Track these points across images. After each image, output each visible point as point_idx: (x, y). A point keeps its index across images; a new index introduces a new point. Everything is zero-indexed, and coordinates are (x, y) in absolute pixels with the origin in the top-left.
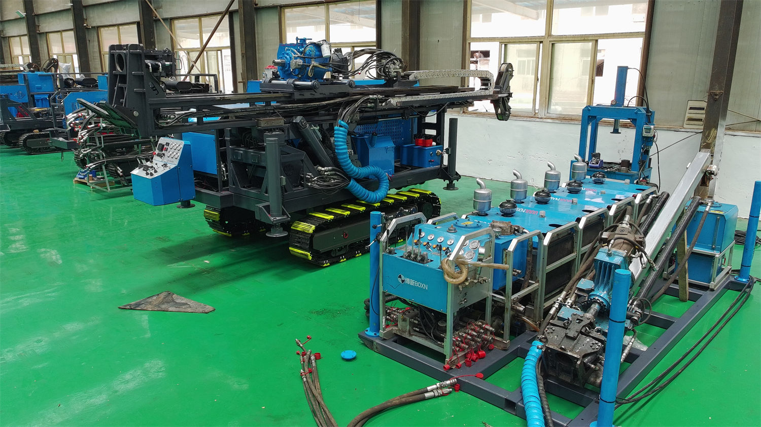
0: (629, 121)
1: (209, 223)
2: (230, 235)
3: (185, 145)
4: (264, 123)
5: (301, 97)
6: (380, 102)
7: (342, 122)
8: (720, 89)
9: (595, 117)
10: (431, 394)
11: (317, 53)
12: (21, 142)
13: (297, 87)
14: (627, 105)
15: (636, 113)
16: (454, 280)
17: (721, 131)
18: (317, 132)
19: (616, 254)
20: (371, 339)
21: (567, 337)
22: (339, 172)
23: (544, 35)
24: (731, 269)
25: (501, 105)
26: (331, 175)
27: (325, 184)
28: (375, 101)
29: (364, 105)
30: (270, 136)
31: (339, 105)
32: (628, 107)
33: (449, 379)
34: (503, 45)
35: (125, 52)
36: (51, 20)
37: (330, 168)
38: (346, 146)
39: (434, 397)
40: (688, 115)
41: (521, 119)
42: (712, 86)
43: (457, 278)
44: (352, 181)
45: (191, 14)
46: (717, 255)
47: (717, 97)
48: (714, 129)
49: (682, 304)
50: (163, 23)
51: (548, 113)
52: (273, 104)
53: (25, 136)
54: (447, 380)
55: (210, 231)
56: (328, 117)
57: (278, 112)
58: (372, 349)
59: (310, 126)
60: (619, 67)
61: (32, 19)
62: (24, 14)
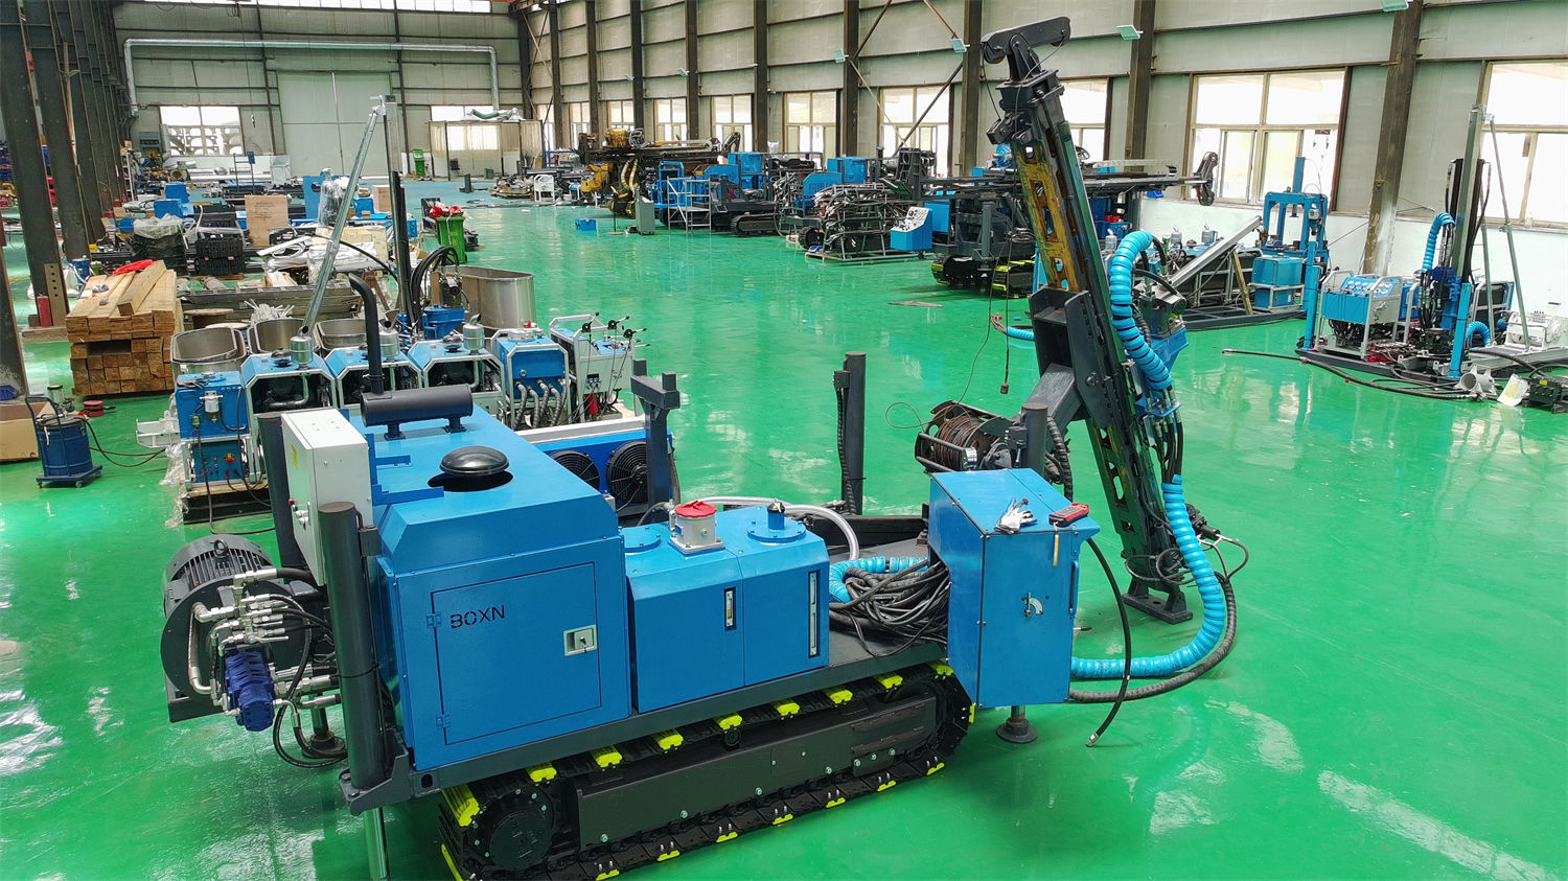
1: (935, 273)
2: (951, 282)
3: (929, 211)
5: (1009, 180)
9: (1275, 202)
12: (735, 224)
14: (1307, 192)
17: (1387, 217)
18: (1018, 203)
23: (1259, 124)
25: (1203, 191)
26: (1025, 234)
30: (986, 205)
34: (1225, 133)
36: (720, 80)
37: (1025, 229)
41: (1227, 206)
42: (1376, 177)
45: (905, 84)
47: (1380, 186)
48: (1380, 214)
50: (870, 91)
51: (1259, 200)
52: (990, 183)
53: (738, 218)
55: (934, 282)
57: (993, 189)
59: (1014, 200)
61: (695, 78)
62: (686, 73)
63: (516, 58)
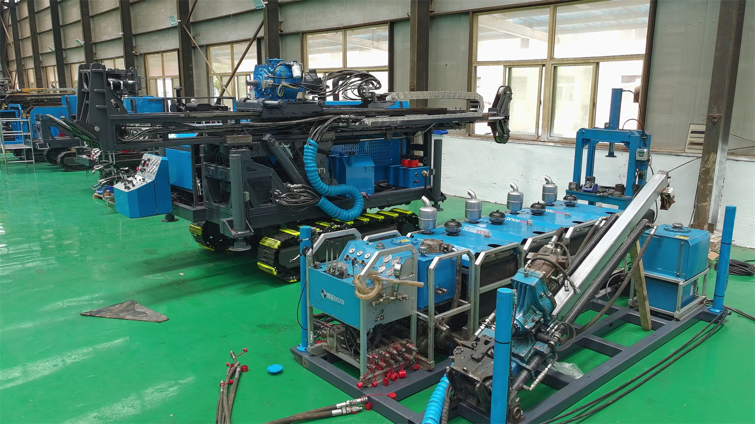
0: (623, 144)
1: (194, 237)
2: (213, 250)
3: (162, 161)
4: (230, 140)
5: (270, 116)
6: (352, 122)
7: (312, 141)
8: (719, 112)
9: (588, 141)
10: (340, 411)
11: (289, 74)
12: (59, 160)
13: (265, 106)
14: (622, 129)
15: (629, 136)
16: (364, 296)
17: (720, 156)
18: (288, 149)
19: (533, 274)
20: (302, 354)
21: (473, 359)
22: (309, 189)
23: (546, 58)
24: (705, 298)
25: (499, 128)
26: (300, 192)
27: (293, 200)
28: (347, 120)
29: (335, 124)
30: (235, 153)
31: (311, 124)
32: (623, 130)
33: (360, 398)
34: (507, 69)
35: (89, 71)
36: (106, 48)
37: (299, 185)
38: (315, 164)
39: (342, 415)
40: (689, 139)
41: (524, 143)
42: (709, 111)
43: (367, 294)
44: (322, 199)
45: (224, 41)
46: (682, 282)
47: (716, 120)
48: (713, 153)
49: (643, 335)
50: (199, 50)
51: (550, 136)
52: (243, 122)
53: (63, 154)
54: (358, 398)
56: (302, 136)
57: (247, 130)
58: (301, 364)
59: (280, 144)
60: (613, 89)
61: (89, 48)
62: (84, 44)
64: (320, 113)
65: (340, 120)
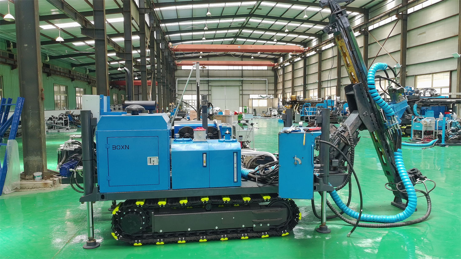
6: (427, 100)
7: (416, 104)
11: (411, 89)
56: (413, 103)
61: (320, 83)
62: (318, 81)
63: (273, 81)
64: (418, 98)
65: (424, 100)
